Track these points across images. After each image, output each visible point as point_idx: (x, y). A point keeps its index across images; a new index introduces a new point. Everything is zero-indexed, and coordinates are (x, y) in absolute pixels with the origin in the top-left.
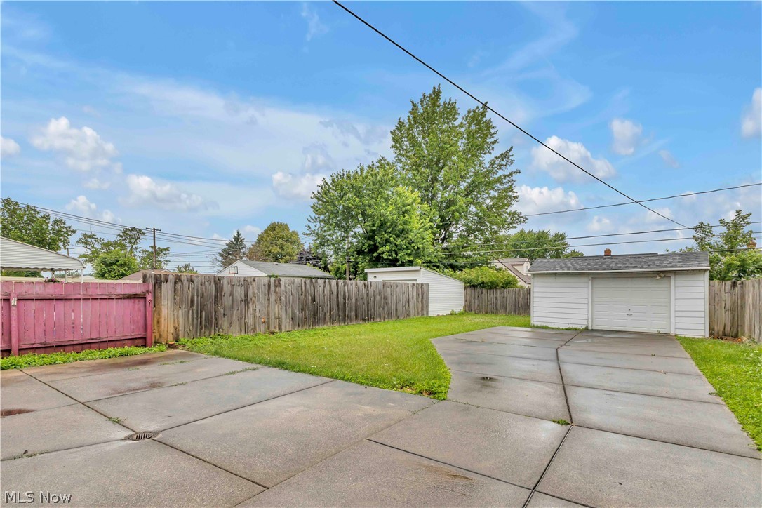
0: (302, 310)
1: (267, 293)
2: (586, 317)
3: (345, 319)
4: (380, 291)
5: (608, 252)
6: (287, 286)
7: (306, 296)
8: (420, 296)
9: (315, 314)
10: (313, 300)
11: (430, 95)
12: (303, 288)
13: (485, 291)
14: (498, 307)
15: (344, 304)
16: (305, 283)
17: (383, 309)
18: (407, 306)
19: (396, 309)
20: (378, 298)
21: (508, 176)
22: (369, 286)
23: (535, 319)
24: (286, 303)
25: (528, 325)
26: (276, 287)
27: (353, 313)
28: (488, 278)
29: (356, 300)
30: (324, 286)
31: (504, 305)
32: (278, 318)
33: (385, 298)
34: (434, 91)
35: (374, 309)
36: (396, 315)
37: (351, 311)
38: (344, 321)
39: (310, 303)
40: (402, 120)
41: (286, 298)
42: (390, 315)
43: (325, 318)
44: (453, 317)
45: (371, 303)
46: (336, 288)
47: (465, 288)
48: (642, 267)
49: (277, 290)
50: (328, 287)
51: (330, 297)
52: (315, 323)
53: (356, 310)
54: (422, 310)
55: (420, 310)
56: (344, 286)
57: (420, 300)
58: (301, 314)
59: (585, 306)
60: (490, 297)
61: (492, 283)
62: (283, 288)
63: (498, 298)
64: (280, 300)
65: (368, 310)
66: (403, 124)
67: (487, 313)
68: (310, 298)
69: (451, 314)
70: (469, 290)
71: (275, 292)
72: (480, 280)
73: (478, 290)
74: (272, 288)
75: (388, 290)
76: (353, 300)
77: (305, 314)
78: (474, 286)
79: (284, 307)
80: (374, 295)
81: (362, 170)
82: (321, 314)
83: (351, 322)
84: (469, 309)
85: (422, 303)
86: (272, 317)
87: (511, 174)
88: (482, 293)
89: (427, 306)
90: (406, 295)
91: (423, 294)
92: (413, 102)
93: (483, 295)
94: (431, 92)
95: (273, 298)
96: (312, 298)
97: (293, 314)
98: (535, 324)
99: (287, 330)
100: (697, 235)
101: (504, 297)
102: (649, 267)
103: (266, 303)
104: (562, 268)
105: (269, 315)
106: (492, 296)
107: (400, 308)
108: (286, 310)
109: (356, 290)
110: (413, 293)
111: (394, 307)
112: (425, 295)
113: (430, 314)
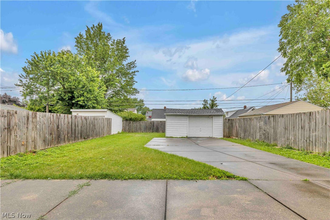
0: (51, 134)
1: (26, 122)
2: (186, 132)
3: (75, 138)
4: (92, 122)
5: (165, 107)
6: (41, 117)
7: (53, 125)
8: (108, 124)
9: (59, 137)
10: (58, 127)
11: (97, 26)
12: (52, 119)
13: (131, 122)
14: (138, 129)
15: (75, 129)
16: (53, 116)
17: (94, 132)
18: (103, 130)
19: (99, 132)
20: (91, 125)
21: (134, 72)
22: (88, 119)
23: (167, 134)
24: (40, 130)
25: (165, 136)
26: (33, 118)
27: (80, 135)
28: (134, 116)
29: (81, 127)
30: (64, 119)
31: (140, 128)
32: (34, 141)
33: (94, 126)
34: (99, 25)
35: (89, 132)
36: (99, 134)
37: (78, 134)
38: (75, 140)
39: (56, 130)
40: (81, 34)
41: (40, 126)
42: (97, 135)
43: (64, 139)
44: (119, 135)
45: (88, 128)
46: (71, 119)
47: (123, 121)
48: (206, 113)
49: (34, 120)
50: (66, 119)
51: (68, 125)
52: (59, 142)
53: (81, 133)
54: (109, 132)
55: (108, 132)
56: (75, 118)
57: (108, 127)
58: (50, 137)
59: (186, 128)
60: (134, 125)
61: (136, 118)
62: (38, 119)
63: (138, 125)
64: (36, 127)
65: (87, 133)
66: (82, 36)
67: (132, 132)
68: (56, 126)
69: (118, 133)
70: (124, 122)
71: (32, 122)
72: (130, 117)
73: (128, 122)
74: (30, 119)
75: (96, 121)
76: (80, 127)
77: (53, 137)
78: (127, 120)
79: (39, 133)
80: (90, 124)
81: (49, 54)
82: (62, 137)
83: (78, 140)
84: (124, 130)
85: (109, 128)
86: (30, 140)
87: (135, 72)
88: (130, 123)
89: (111, 130)
90: (103, 124)
91: (109, 124)
92: (87, 27)
93: (131, 124)
94: (97, 24)
95: (31, 126)
96: (57, 127)
97: (45, 137)
98: (168, 136)
99: (41, 149)
100: (204, 103)
101: (140, 125)
102: (207, 113)
103: (25, 130)
104: (178, 113)
105: (27, 139)
106: (135, 124)
107: (100, 131)
108: (40, 134)
109: (81, 121)
110: (106, 123)
111: (98, 131)
112: (110, 124)
113: (112, 134)
